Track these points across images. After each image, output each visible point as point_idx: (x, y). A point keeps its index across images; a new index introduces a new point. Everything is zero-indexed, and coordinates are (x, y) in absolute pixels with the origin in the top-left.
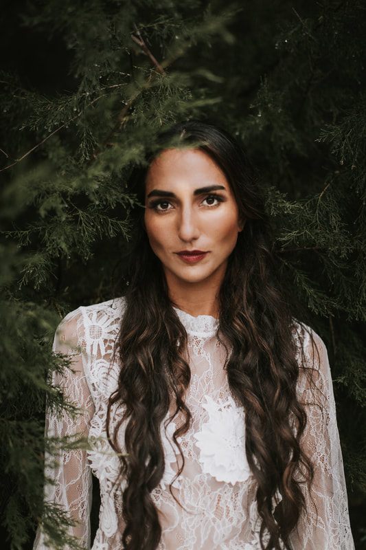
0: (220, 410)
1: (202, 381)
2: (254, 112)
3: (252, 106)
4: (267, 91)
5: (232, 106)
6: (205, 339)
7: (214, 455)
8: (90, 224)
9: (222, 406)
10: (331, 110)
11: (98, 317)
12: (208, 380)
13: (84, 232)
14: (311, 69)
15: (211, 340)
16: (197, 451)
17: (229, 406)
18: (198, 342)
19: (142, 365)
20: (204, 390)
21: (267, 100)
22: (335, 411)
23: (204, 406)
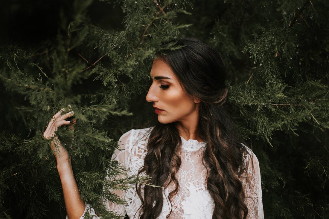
0: (196, 191)
1: (188, 174)
2: (212, 36)
3: (210, 34)
4: (218, 25)
5: (202, 33)
6: (191, 152)
8: (128, 90)
9: (198, 189)
10: (253, 35)
11: (138, 136)
12: (191, 174)
13: (125, 95)
14: (243, 13)
15: (195, 152)
17: (201, 189)
18: (187, 153)
19: (156, 154)
20: (189, 180)
21: (219, 30)
23: (188, 188)
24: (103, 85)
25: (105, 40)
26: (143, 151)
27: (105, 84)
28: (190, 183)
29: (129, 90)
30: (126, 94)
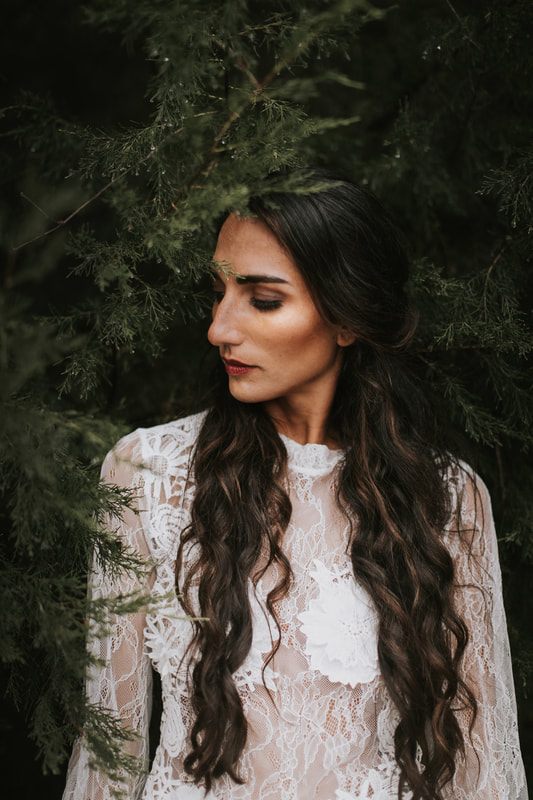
0: (335, 580)
1: (310, 538)
2: (390, 151)
3: (386, 143)
4: (408, 121)
5: (359, 143)
6: (313, 478)
7: (325, 645)
8: (163, 306)
9: (338, 575)
10: (501, 148)
11: (162, 444)
12: (318, 537)
13: (154, 318)
14: (473, 89)
15: (324, 479)
16: (302, 639)
17: (346, 576)
18: (304, 482)
19: (226, 490)
20: (312, 552)
21: (408, 134)
22: (501, 584)
23: (312, 574)
24: (97, 287)
25: (97, 153)
26: (183, 483)
27: (102, 284)
28: (316, 561)
29: (166, 305)
30: (157, 318)
